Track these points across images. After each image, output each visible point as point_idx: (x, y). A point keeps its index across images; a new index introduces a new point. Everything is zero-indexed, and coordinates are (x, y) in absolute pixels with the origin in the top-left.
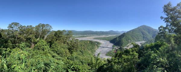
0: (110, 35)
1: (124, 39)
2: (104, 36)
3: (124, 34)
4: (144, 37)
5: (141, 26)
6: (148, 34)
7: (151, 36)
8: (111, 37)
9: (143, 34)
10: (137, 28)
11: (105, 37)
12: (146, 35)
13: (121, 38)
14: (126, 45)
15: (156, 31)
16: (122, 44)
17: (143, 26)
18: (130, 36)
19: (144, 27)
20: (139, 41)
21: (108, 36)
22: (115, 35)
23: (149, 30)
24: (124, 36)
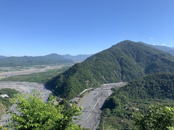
0: (49, 68)
1: (74, 80)
2: (32, 70)
3: (76, 65)
4: (122, 72)
5: (118, 45)
6: (135, 63)
7: (143, 70)
8: (49, 72)
9: (121, 64)
10: (109, 50)
11: (34, 74)
12: (129, 67)
13: (68, 76)
14: (78, 93)
15: (156, 56)
16: (69, 91)
17: (125, 42)
18: (89, 71)
19: (127, 46)
20: (111, 82)
21: (42, 70)
22: (60, 67)
23: (138, 52)
24: (75, 72)
